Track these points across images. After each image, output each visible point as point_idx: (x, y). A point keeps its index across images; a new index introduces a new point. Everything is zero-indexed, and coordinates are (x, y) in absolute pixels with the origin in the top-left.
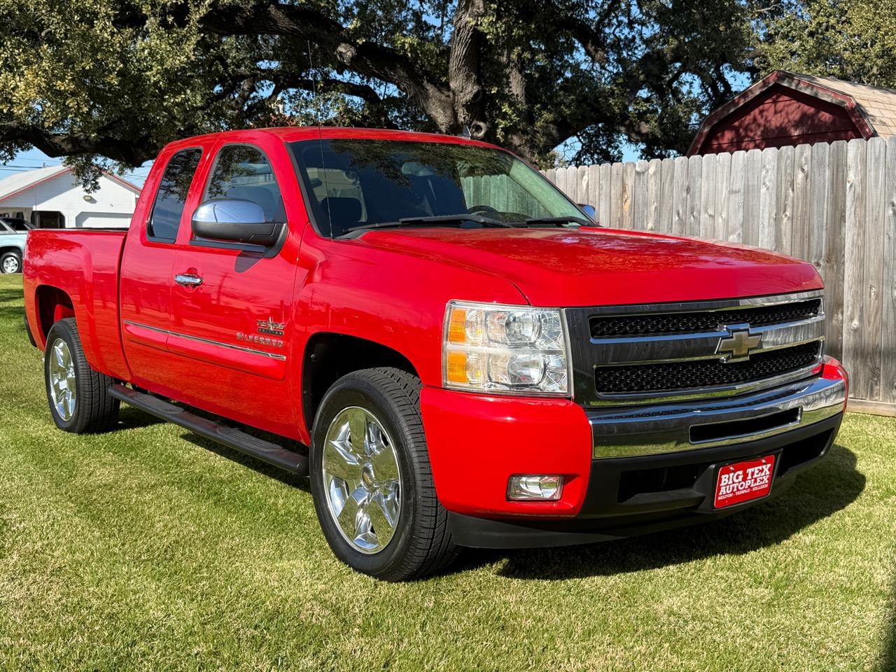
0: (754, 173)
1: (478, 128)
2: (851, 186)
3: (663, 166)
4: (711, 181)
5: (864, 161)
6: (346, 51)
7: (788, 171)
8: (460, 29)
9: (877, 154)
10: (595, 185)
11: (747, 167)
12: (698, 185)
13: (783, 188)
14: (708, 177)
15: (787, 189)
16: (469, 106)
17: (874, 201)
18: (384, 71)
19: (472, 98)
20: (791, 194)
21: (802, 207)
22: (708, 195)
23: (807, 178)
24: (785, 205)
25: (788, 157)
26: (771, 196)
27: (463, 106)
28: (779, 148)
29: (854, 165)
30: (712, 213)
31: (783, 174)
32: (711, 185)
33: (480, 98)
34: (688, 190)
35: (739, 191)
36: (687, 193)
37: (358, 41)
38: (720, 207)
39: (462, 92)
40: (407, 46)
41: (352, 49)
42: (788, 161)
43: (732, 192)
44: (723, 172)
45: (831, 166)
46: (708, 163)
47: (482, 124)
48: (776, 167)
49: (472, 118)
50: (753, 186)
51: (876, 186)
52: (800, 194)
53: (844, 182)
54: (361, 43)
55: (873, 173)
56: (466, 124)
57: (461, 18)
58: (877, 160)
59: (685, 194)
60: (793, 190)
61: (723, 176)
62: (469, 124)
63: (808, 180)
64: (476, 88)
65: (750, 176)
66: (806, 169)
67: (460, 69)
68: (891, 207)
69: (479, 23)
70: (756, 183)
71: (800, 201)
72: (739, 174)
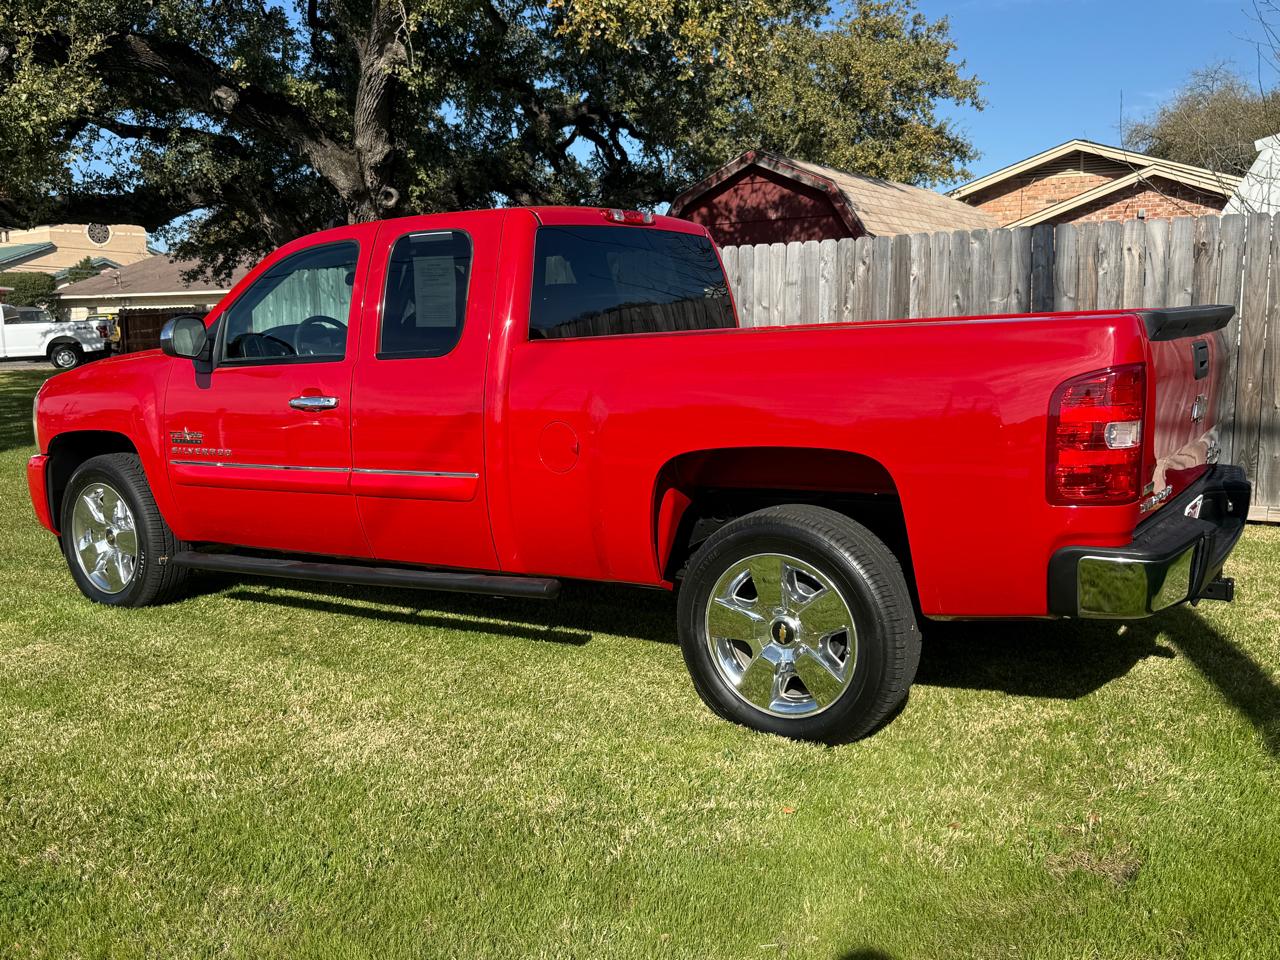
0: (811, 265)
1: (388, 196)
2: (915, 279)
4: (764, 273)
5: (928, 254)
6: (226, 96)
7: (849, 264)
8: (371, 76)
9: (941, 249)
11: (805, 259)
12: (749, 275)
13: (844, 280)
14: (760, 268)
15: (847, 282)
16: (377, 169)
17: (938, 293)
18: (271, 121)
19: (384, 160)
20: (852, 287)
21: (864, 300)
22: (762, 286)
23: (868, 271)
24: (846, 298)
25: (848, 250)
26: (830, 288)
27: (371, 168)
28: (837, 240)
29: (917, 258)
30: (767, 305)
31: (843, 266)
32: (764, 276)
33: (391, 159)
35: (796, 283)
36: (738, 284)
37: (240, 85)
38: (775, 299)
39: (370, 151)
40: (303, 93)
41: (235, 94)
42: (849, 254)
43: (788, 284)
44: (778, 264)
45: (894, 258)
46: (761, 255)
47: (392, 190)
48: (835, 259)
49: (381, 183)
50: (811, 278)
51: (941, 279)
52: (861, 287)
53: (908, 273)
54: (244, 87)
55: (937, 267)
56: (374, 190)
57: (372, 65)
58: (941, 253)
59: (735, 285)
60: (854, 283)
61: (778, 268)
62: (377, 191)
63: (870, 273)
64: (387, 148)
65: (808, 267)
66: (867, 262)
67: (369, 124)
68: (955, 300)
69: (397, 72)
70: (814, 275)
71: (862, 294)
72: (795, 265)
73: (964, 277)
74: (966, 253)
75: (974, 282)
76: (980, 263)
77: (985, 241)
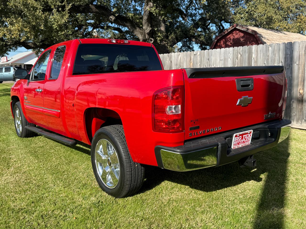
0: (226, 55)
1: (151, 40)
2: (253, 58)
3: (202, 52)
4: (215, 57)
5: (257, 51)
6: (112, 18)
7: (236, 54)
8: (145, 11)
9: (261, 50)
10: (183, 58)
11: (225, 53)
12: (211, 58)
13: (235, 59)
14: (214, 56)
15: (236, 59)
16: (148, 34)
17: (260, 62)
18: (124, 24)
19: (149, 32)
20: (237, 61)
22: (214, 61)
23: (241, 56)
24: (235, 64)
25: (236, 50)
26: (231, 61)
27: (147, 34)
28: (233, 47)
29: (254, 52)
30: (215, 66)
31: (235, 55)
33: (151, 31)
34: (208, 59)
35: (222, 60)
36: (208, 60)
37: (116, 15)
38: (217, 64)
39: (146, 30)
40: (130, 16)
41: (114, 17)
42: (236, 51)
43: (220, 60)
44: (218, 54)
45: (248, 52)
46: (214, 52)
47: (152, 39)
48: (233, 53)
49: (150, 37)
50: (226, 58)
51: (260, 59)
52: (239, 61)
53: (251, 57)
54: (117, 15)
55: (259, 55)
56: (148, 39)
57: (145, 8)
58: (261, 51)
59: (207, 61)
60: (237, 60)
61: (218, 56)
62: (149, 39)
63: (242, 57)
64: (150, 29)
65: (225, 55)
66: (241, 53)
67: (146, 23)
68: (264, 64)
69: (151, 10)
70: (227, 57)
71: (239, 63)
72: (222, 55)
73: (267, 58)
74: (267, 51)
75: (270, 59)
76: (271, 54)
77: (273, 47)
